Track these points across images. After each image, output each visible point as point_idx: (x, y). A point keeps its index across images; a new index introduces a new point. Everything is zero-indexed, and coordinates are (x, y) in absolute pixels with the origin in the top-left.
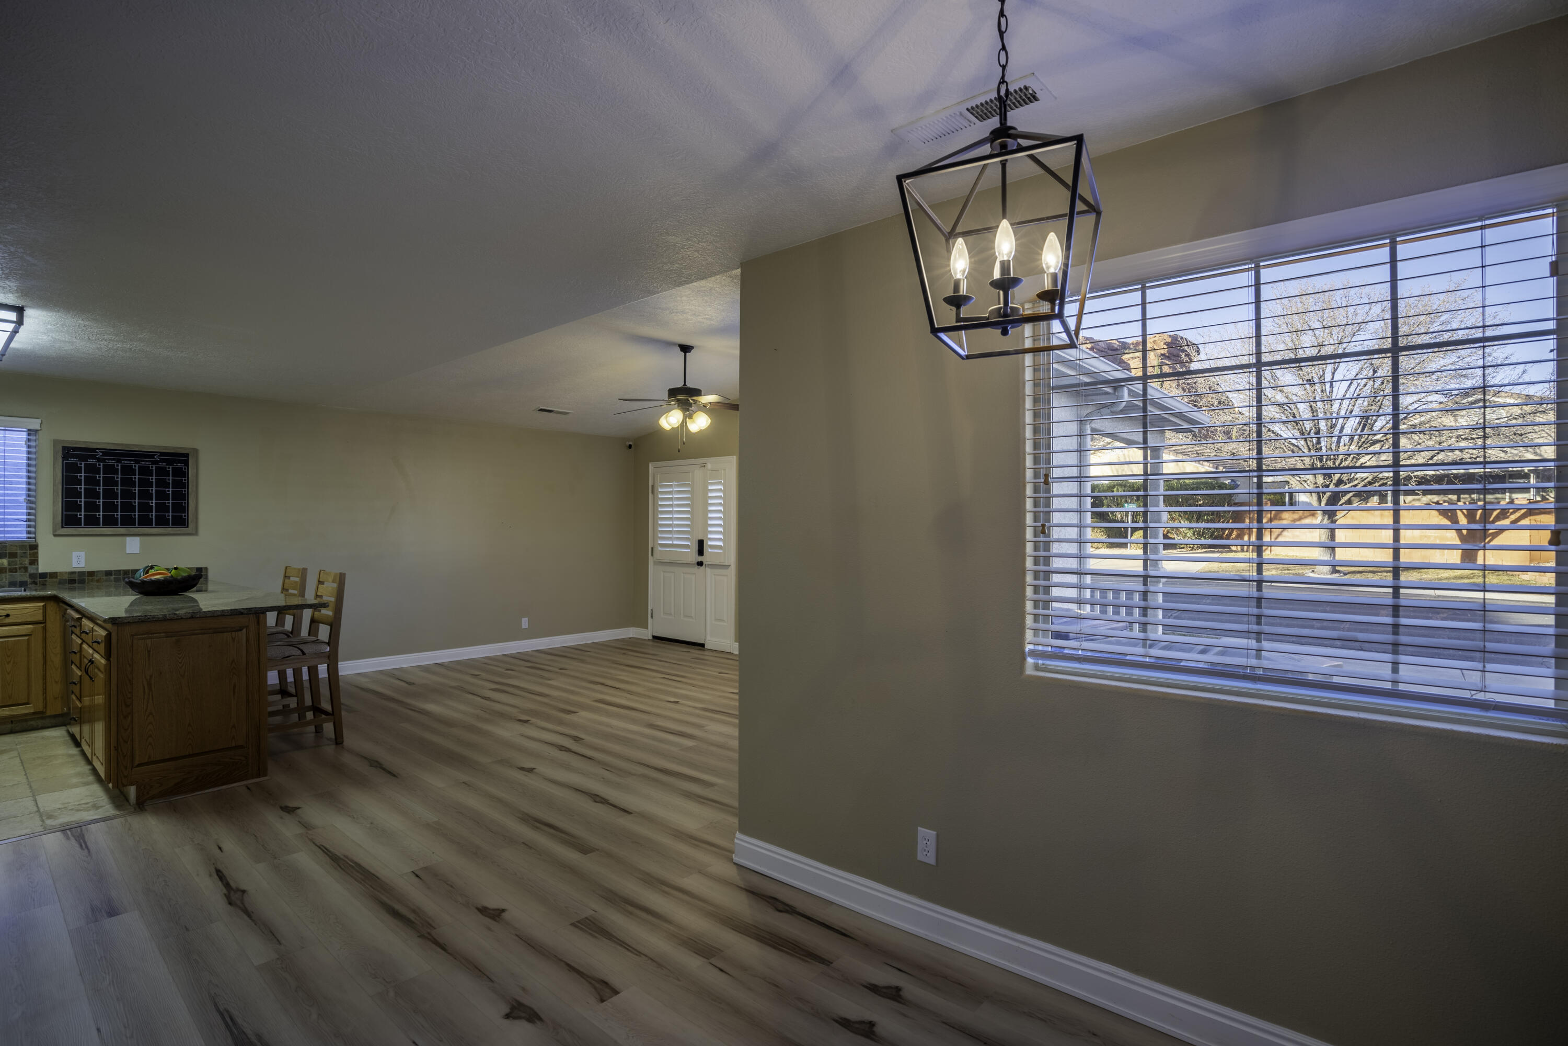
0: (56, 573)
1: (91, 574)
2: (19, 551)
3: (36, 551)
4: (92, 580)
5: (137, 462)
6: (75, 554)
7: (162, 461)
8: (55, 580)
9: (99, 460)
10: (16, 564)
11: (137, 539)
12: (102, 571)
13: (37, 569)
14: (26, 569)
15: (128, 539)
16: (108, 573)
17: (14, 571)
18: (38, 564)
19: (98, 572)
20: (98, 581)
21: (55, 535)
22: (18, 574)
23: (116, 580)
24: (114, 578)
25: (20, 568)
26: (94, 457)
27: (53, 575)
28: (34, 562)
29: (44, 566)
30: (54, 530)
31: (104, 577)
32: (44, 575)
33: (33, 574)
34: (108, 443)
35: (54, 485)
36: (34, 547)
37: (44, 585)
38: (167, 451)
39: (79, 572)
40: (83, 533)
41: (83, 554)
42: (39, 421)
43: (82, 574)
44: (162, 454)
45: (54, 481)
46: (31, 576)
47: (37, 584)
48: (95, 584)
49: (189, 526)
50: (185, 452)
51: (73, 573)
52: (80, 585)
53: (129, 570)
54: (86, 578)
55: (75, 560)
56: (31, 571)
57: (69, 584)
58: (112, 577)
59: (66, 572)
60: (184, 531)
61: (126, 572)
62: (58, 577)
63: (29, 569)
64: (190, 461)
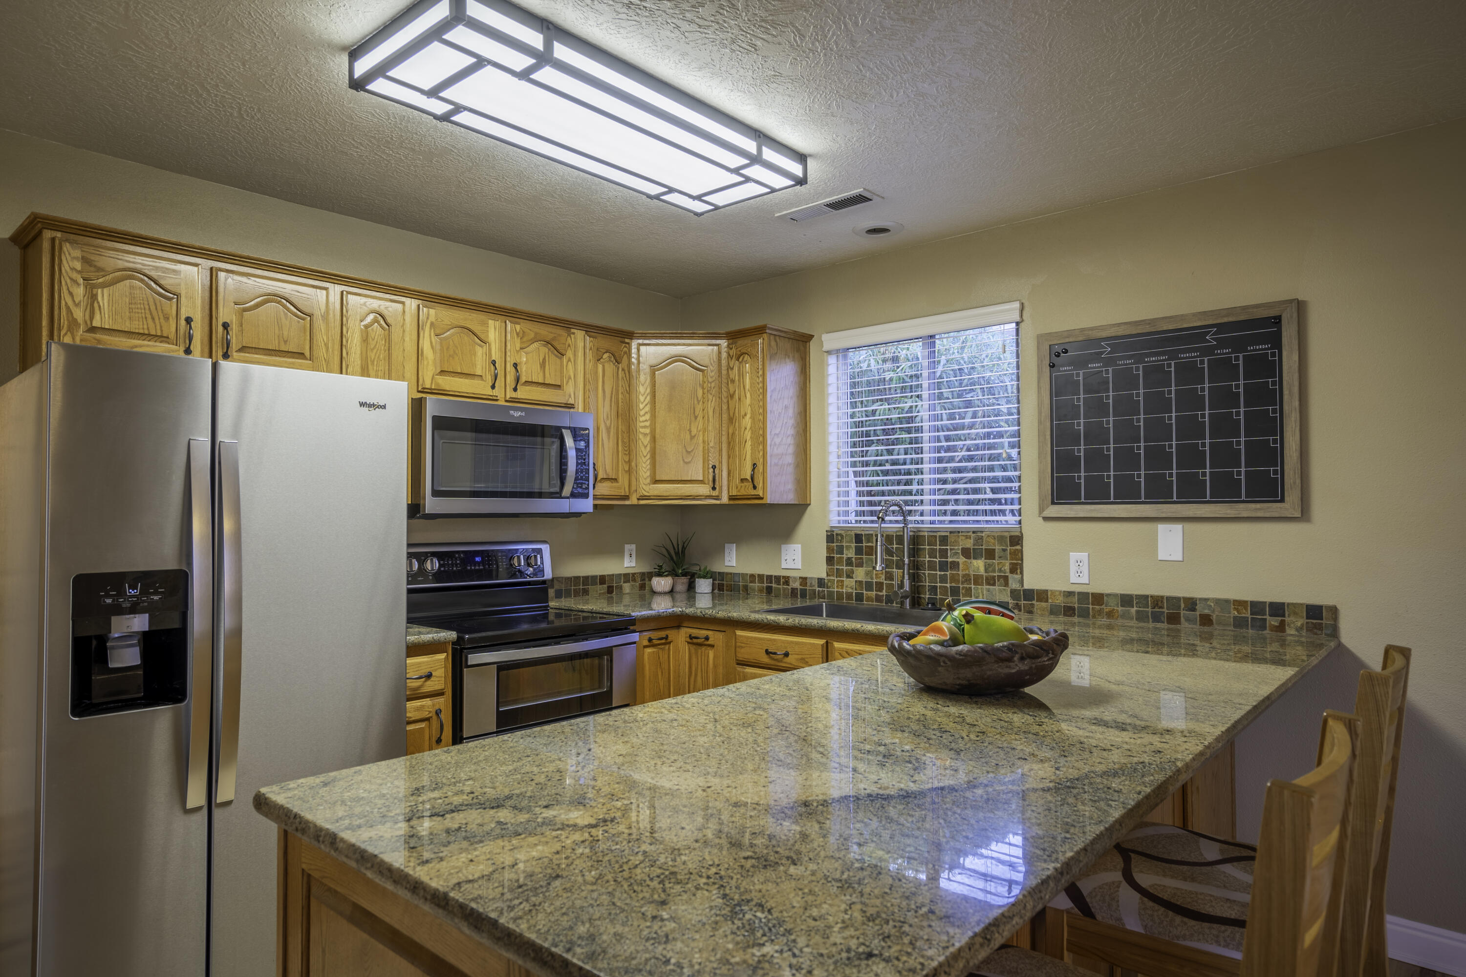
0: (1046, 592)
1: (1098, 598)
2: (997, 548)
3: (1018, 547)
4: (1100, 612)
5: (1173, 355)
6: (1074, 556)
7: (1222, 344)
8: (1044, 604)
9: (1109, 362)
10: (994, 571)
11: (1178, 528)
12: (1115, 595)
13: (1022, 582)
14: (1006, 578)
15: (1162, 527)
16: (1126, 600)
17: (992, 582)
18: (1022, 573)
19: (1108, 595)
20: (1110, 615)
21: (1046, 519)
22: (997, 587)
23: (1141, 617)
24: (1137, 612)
25: (999, 577)
26: (1097, 357)
27: (1042, 595)
28: (1017, 568)
29: (1032, 579)
30: (1041, 510)
31: (1120, 609)
32: (1029, 594)
33: (1015, 590)
34: (1119, 325)
35: (1040, 422)
36: (1016, 540)
37: (1030, 612)
38: (1231, 319)
39: (1079, 593)
40: (1082, 515)
41: (1084, 556)
42: (1017, 305)
43: (1083, 596)
44: (1222, 327)
45: (1040, 413)
46: (1014, 594)
47: (1020, 610)
48: (1105, 621)
49: (1286, 498)
50: (1272, 313)
51: (1070, 594)
52: (1081, 620)
53: (1162, 597)
54: (1091, 606)
55: (1073, 568)
56: (1014, 585)
57: (1065, 615)
58: (1133, 610)
59: (1060, 592)
60: (1274, 509)
61: (1157, 601)
62: (1050, 601)
63: (1010, 582)
64: (1284, 334)
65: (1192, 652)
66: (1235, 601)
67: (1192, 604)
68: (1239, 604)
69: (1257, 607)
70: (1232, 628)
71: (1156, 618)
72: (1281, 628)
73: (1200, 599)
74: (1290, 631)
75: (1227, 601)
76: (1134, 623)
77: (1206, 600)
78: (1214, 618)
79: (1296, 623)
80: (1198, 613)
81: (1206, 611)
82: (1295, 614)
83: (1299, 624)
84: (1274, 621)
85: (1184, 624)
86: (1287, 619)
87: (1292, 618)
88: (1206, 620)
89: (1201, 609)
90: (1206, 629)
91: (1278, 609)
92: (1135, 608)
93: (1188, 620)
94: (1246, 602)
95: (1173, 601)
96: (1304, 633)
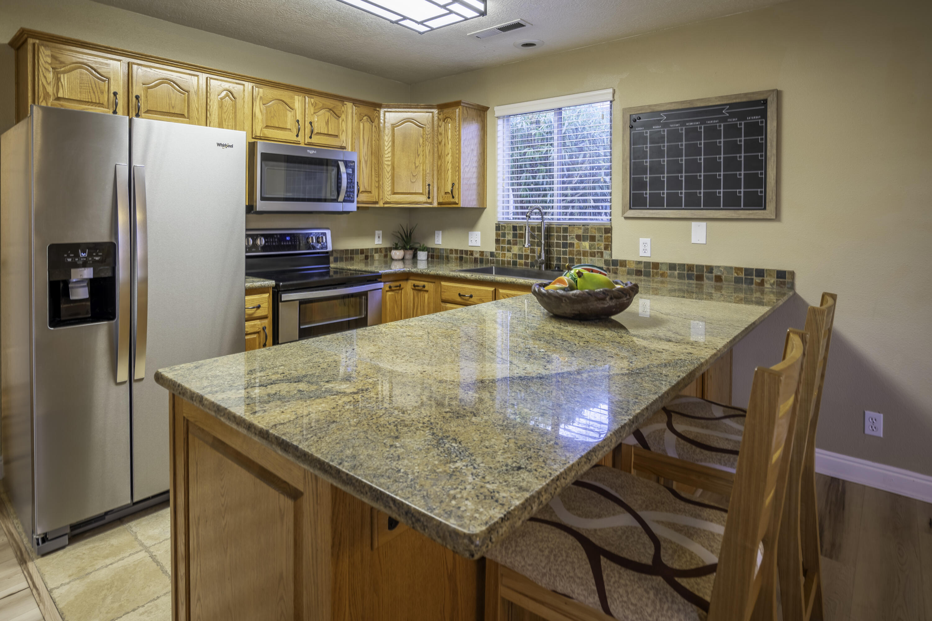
0: (625, 261)
1: (656, 265)
2: (597, 235)
3: (609, 235)
4: (657, 274)
5: (703, 122)
6: (642, 240)
7: (732, 115)
8: (624, 269)
9: (665, 125)
10: (595, 248)
11: (703, 224)
12: (666, 264)
13: (611, 255)
14: (602, 253)
15: (694, 224)
16: (672, 267)
17: (593, 255)
18: (611, 250)
19: (662, 264)
20: (662, 275)
21: (626, 218)
22: (596, 258)
23: (681, 277)
24: (679, 274)
25: (598, 252)
26: (658, 122)
27: (623, 263)
28: (608, 247)
29: (617, 254)
30: (623, 213)
31: (668, 272)
32: (615, 263)
33: (607, 260)
34: (671, 103)
35: (623, 161)
36: (608, 230)
37: (616, 272)
38: (738, 101)
39: (645, 262)
40: (647, 216)
41: (648, 240)
42: (611, 91)
43: (647, 264)
44: (732, 106)
45: (623, 155)
46: (607, 262)
47: (610, 272)
48: (659, 278)
49: (767, 208)
50: (762, 97)
51: (639, 263)
52: (646, 278)
53: (693, 265)
54: (651, 270)
55: (641, 247)
56: (606, 257)
57: (636, 275)
58: (676, 272)
59: (634, 261)
60: (759, 213)
61: (690, 267)
62: (627, 266)
63: (604, 255)
64: (769, 110)
65: (710, 297)
66: (736, 268)
67: (710, 269)
68: (738, 269)
69: (748, 271)
70: (733, 283)
71: (690, 277)
72: (762, 283)
73: (716, 267)
74: (767, 285)
75: (731, 268)
76: (676, 280)
77: (719, 267)
78: (723, 277)
79: (770, 280)
80: (714, 275)
81: (719, 274)
82: (770, 275)
83: (772, 281)
84: (758, 280)
85: (706, 281)
86: (765, 278)
87: (768, 278)
88: (718, 279)
89: (715, 272)
90: (718, 284)
91: (760, 273)
92: (677, 272)
93: (708, 278)
94: (742, 268)
95: (700, 268)
96: (775, 287)
